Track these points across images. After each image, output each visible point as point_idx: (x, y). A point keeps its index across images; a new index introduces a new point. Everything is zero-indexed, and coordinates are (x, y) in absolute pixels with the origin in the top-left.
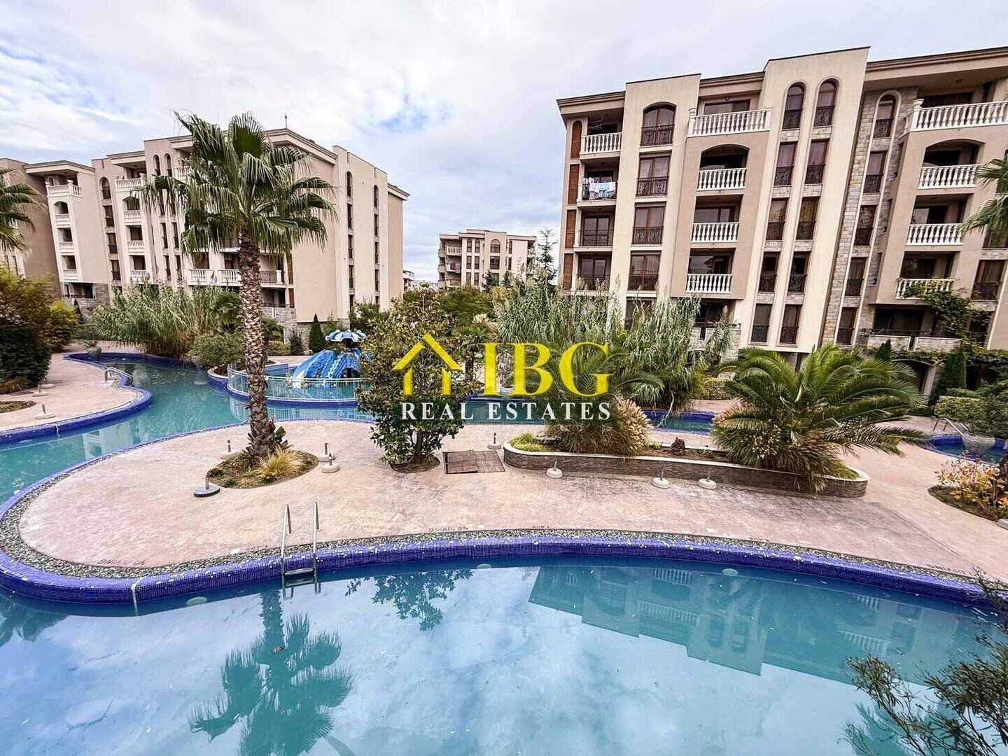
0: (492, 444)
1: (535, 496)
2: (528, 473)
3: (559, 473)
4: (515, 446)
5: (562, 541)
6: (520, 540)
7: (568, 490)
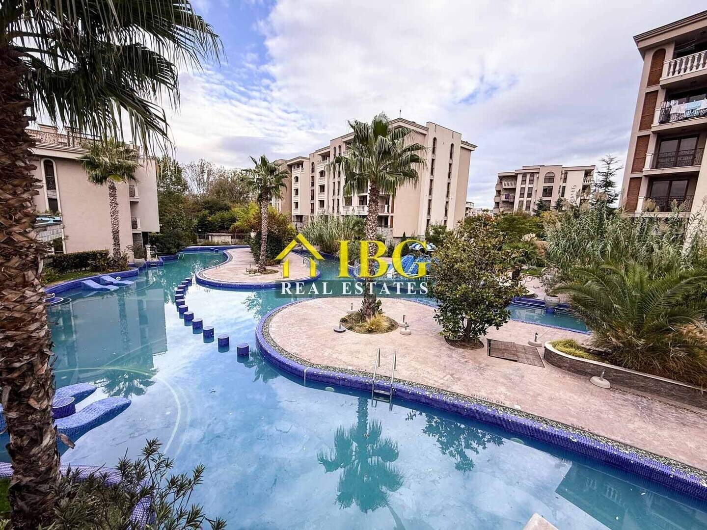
0: (533, 341)
1: (576, 397)
2: (569, 374)
3: (606, 383)
4: (559, 347)
5: (606, 449)
6: (556, 431)
7: (618, 402)
